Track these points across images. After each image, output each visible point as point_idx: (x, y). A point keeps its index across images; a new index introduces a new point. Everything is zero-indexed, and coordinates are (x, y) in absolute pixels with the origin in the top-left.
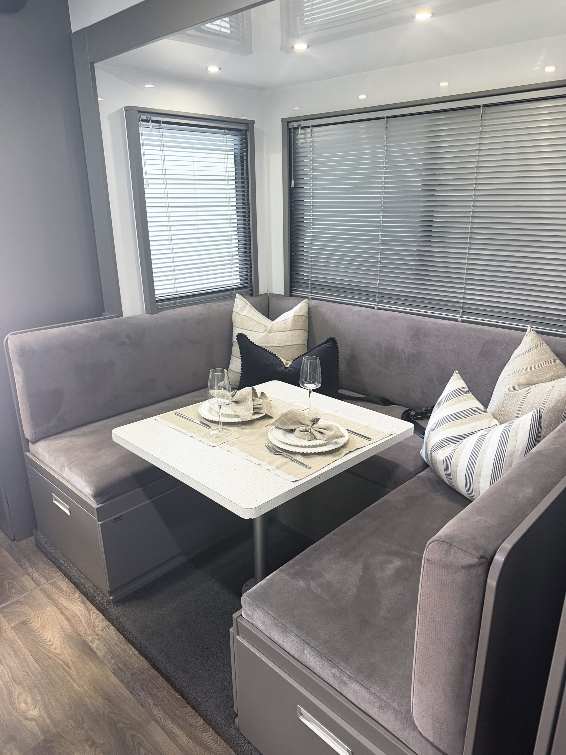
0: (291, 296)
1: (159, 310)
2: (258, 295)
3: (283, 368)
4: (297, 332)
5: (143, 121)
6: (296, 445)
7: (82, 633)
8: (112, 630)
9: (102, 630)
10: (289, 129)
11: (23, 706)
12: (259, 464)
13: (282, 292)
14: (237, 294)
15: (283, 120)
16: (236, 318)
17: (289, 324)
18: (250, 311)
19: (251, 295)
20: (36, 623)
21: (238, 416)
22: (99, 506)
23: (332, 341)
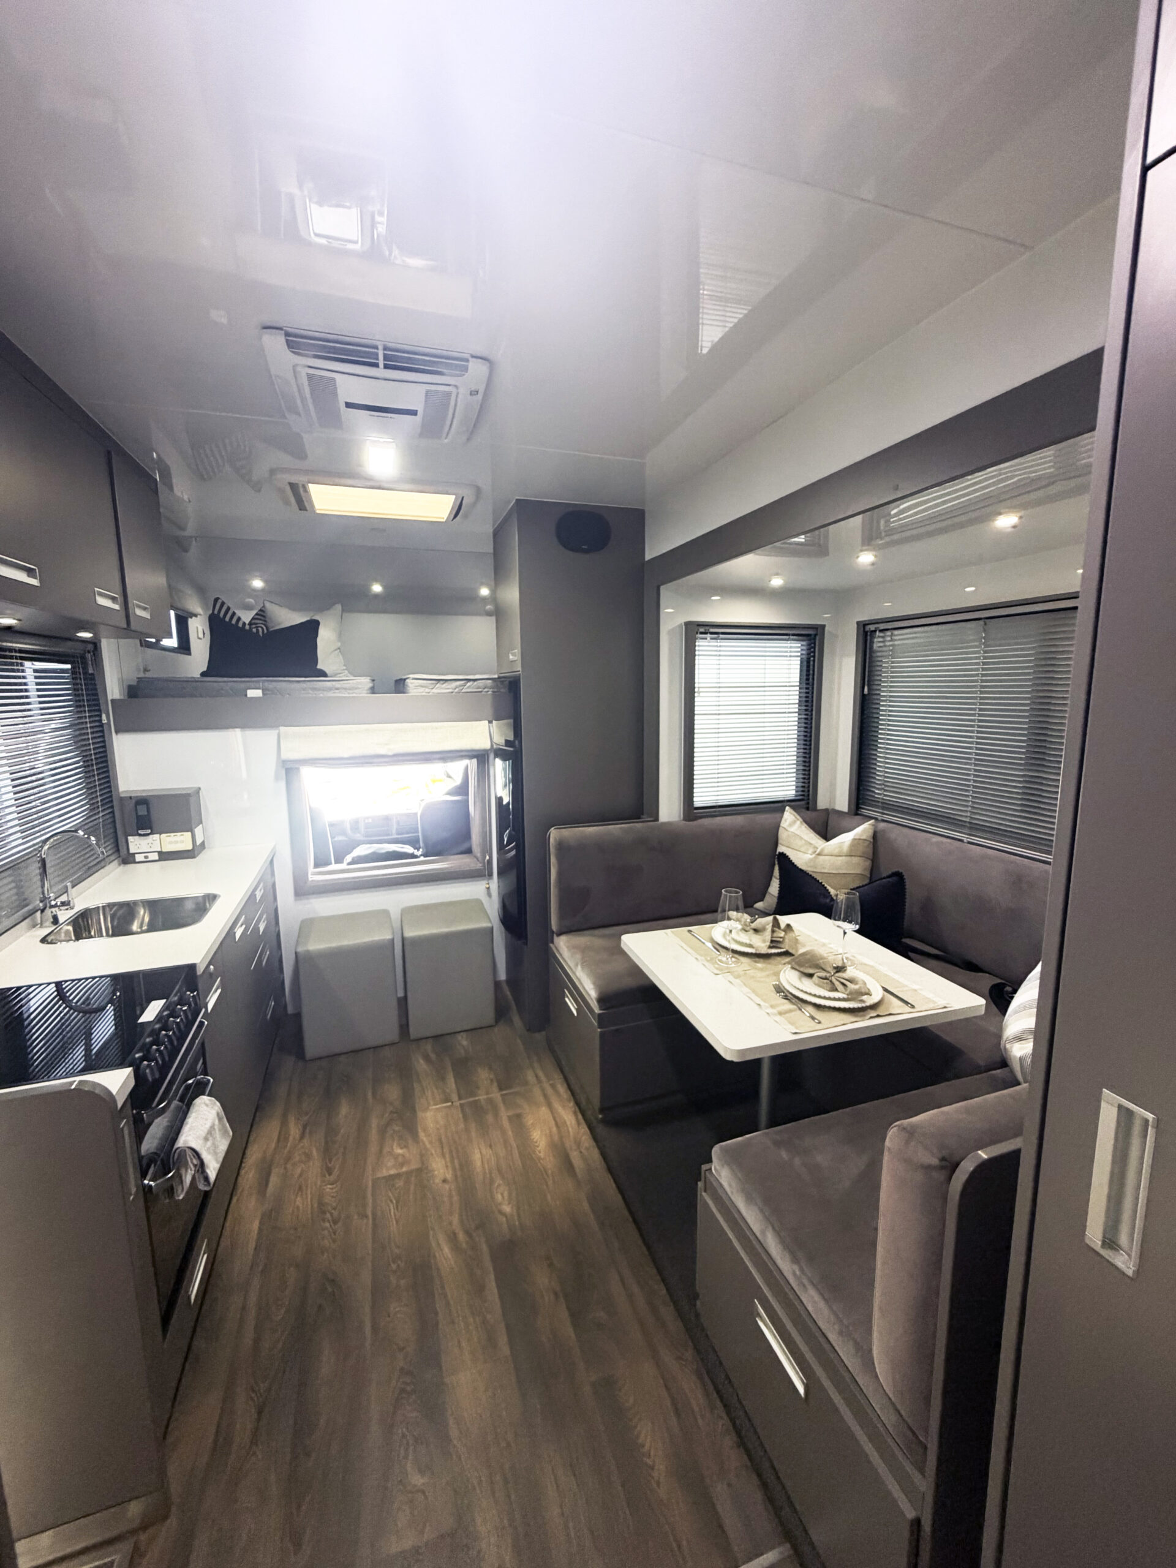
0: (857, 814)
1: (696, 818)
2: (815, 809)
3: (828, 900)
4: (855, 860)
5: (702, 633)
6: (813, 993)
7: (568, 1145)
8: (596, 1154)
9: (587, 1149)
10: (865, 633)
11: (499, 1197)
12: (759, 1005)
13: (845, 809)
14: (787, 808)
15: (858, 623)
16: (782, 835)
17: (846, 848)
18: (800, 827)
19: (808, 809)
20: (529, 1120)
21: (751, 946)
22: (601, 1012)
23: (899, 875)
